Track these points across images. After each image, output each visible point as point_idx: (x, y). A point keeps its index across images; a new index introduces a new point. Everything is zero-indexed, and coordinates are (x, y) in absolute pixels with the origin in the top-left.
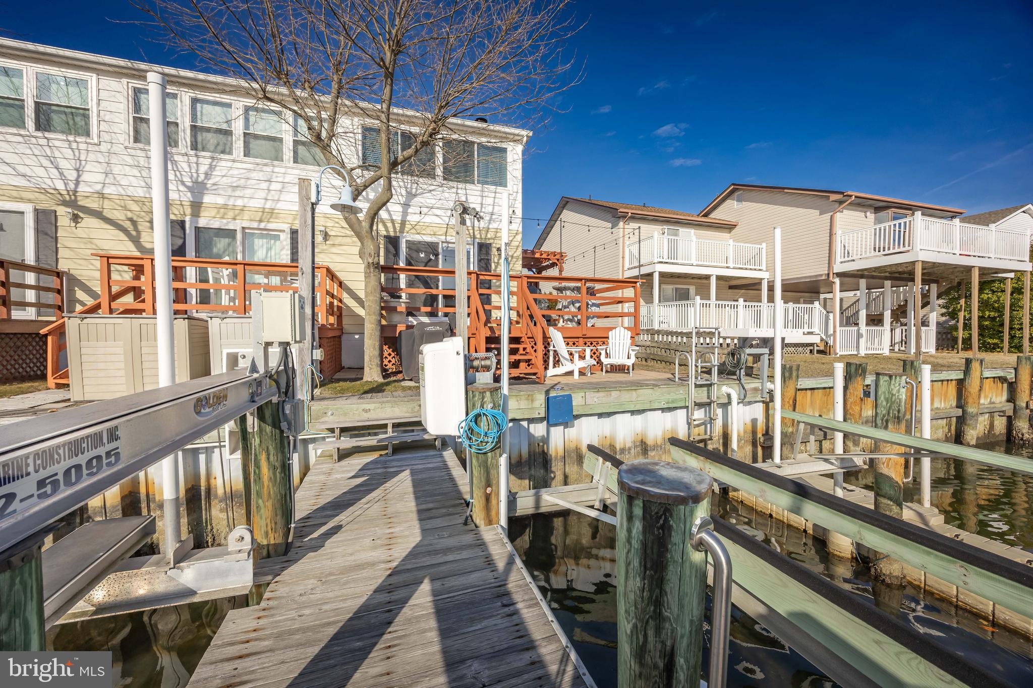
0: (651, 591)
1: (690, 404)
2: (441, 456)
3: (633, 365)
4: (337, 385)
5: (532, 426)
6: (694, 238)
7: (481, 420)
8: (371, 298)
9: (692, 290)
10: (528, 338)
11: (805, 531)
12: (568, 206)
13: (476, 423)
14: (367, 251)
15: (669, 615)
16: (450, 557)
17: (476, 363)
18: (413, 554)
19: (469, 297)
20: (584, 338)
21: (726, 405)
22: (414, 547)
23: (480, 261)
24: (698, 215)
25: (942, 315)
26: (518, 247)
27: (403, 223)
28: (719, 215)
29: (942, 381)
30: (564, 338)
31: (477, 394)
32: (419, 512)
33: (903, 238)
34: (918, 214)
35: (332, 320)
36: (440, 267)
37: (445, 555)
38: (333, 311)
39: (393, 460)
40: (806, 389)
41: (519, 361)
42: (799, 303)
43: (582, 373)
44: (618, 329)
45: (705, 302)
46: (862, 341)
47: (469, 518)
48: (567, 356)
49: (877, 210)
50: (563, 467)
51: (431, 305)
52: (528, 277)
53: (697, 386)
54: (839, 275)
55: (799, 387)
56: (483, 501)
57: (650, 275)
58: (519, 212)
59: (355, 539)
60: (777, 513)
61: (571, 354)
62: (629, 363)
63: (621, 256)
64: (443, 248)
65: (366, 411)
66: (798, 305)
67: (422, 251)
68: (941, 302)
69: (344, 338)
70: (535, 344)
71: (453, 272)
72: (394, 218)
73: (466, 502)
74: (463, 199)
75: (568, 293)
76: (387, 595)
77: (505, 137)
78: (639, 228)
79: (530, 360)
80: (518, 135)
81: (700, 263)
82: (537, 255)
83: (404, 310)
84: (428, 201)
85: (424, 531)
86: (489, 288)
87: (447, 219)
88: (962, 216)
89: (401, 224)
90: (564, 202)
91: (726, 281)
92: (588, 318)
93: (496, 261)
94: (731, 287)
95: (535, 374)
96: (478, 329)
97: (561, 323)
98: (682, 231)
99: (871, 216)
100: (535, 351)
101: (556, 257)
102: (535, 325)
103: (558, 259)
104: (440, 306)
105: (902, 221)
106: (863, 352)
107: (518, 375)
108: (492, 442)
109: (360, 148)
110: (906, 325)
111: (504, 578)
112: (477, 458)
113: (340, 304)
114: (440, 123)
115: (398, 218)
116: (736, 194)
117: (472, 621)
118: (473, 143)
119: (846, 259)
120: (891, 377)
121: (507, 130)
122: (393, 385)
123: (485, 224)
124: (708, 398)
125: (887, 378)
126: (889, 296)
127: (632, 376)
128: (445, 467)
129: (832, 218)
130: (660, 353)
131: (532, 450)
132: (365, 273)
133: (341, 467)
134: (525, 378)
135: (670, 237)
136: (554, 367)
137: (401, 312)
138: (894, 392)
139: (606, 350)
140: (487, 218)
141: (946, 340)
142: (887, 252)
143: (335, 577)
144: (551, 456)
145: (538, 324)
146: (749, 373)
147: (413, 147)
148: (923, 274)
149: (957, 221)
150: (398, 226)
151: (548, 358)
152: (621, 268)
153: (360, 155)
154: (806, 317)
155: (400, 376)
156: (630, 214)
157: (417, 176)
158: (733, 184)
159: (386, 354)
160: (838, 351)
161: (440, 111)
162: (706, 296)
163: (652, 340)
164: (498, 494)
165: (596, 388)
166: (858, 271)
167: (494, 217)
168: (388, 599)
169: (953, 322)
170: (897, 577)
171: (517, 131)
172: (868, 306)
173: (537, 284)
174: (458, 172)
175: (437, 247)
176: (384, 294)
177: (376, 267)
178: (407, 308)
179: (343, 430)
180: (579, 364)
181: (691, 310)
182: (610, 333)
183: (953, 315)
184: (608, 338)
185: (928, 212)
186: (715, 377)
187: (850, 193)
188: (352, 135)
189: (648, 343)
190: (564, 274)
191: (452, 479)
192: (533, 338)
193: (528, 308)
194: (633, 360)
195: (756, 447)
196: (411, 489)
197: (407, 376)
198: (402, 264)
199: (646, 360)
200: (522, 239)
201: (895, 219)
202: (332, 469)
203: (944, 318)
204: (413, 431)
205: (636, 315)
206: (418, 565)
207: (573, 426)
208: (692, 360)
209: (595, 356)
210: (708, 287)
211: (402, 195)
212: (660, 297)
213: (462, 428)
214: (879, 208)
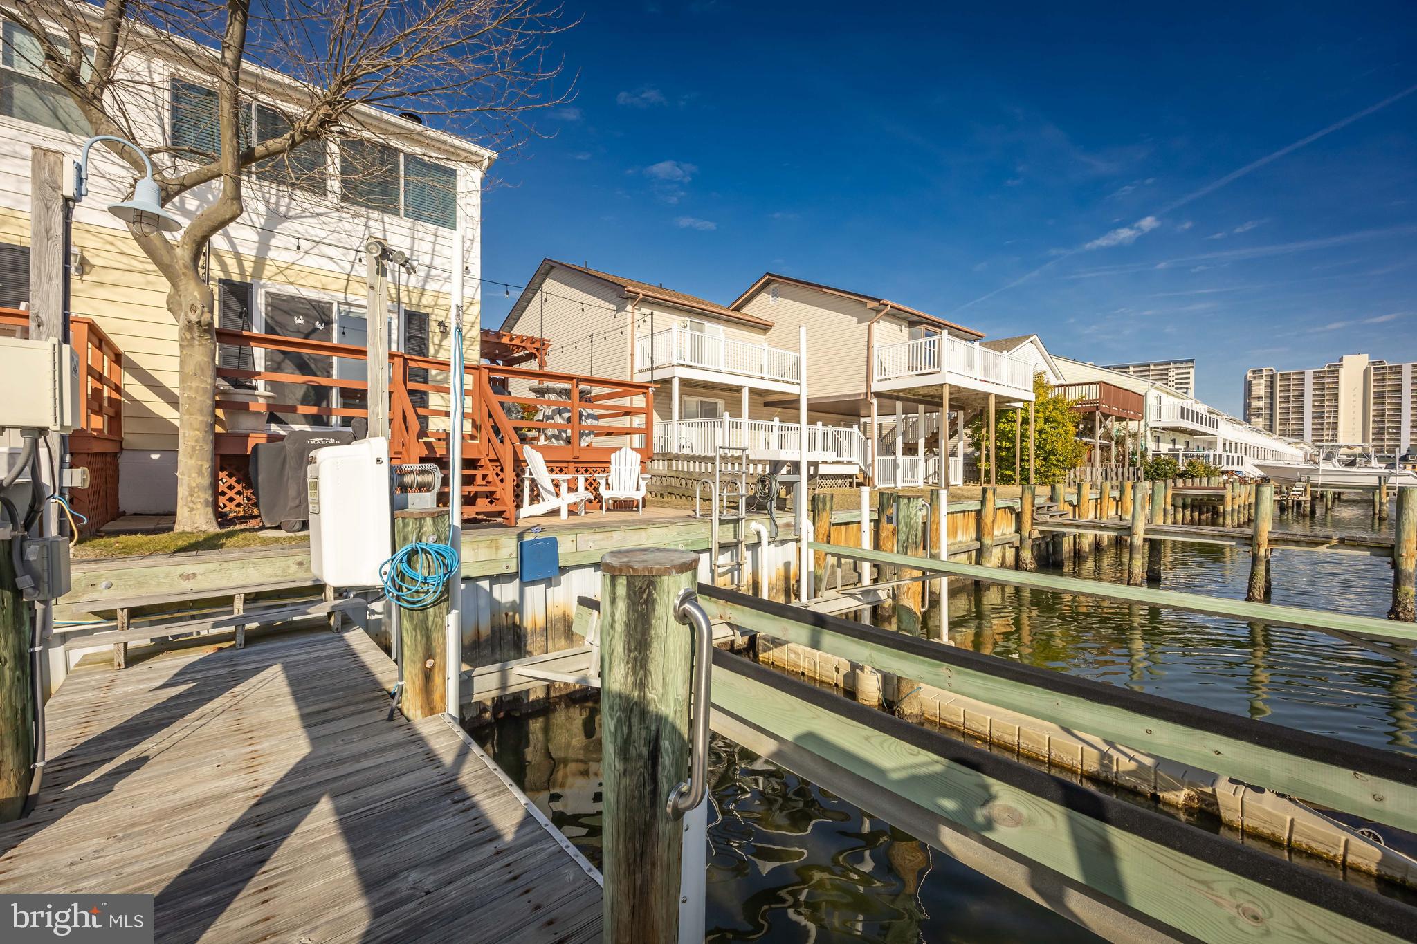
0: (635, 674)
1: (714, 546)
2: (342, 639)
3: (644, 499)
4: (113, 540)
5: (496, 588)
6: (722, 336)
7: (417, 561)
8: (195, 384)
9: (721, 404)
10: (491, 461)
11: (836, 685)
12: (554, 272)
13: (409, 565)
14: (186, 301)
15: (653, 696)
16: (367, 763)
17: (408, 479)
18: (300, 770)
19: (391, 394)
20: (575, 462)
21: (754, 547)
22: (300, 762)
23: (408, 339)
24: (728, 308)
25: (970, 445)
26: (473, 323)
27: (260, 262)
28: (751, 310)
29: (964, 512)
30: (546, 462)
31: (411, 521)
32: (304, 717)
33: (933, 358)
34: (945, 332)
35: (98, 422)
36: (335, 340)
37: (358, 762)
38: (101, 406)
39: (245, 654)
40: (841, 524)
41: (476, 495)
42: (839, 426)
43: (572, 512)
44: (623, 450)
45: (735, 420)
46: (899, 472)
47: (396, 711)
48: (551, 488)
49: (912, 324)
50: (544, 643)
51: (318, 404)
52: (491, 370)
53: (722, 522)
54: (878, 395)
55: (833, 521)
56: (419, 680)
57: (667, 382)
58: (476, 270)
59: (180, 770)
60: (809, 670)
61: (557, 486)
62: (639, 496)
63: (629, 352)
64: (339, 312)
65: (187, 577)
66: (837, 429)
67: (298, 315)
68: (968, 431)
69: (125, 460)
70: (502, 470)
71: (364, 353)
72: (241, 250)
73: (390, 694)
74: (380, 235)
75: (553, 397)
76: (256, 829)
77: (454, 153)
78: (652, 314)
79: (493, 493)
80: (475, 154)
81: (730, 370)
82: (505, 340)
83: (263, 409)
84: (311, 230)
85: (314, 740)
86: (426, 381)
87: (348, 267)
88: (983, 340)
89: (255, 262)
90: (547, 267)
91: (761, 395)
92: (581, 435)
93: (437, 342)
94: (767, 404)
95: (500, 514)
96: (407, 443)
97: (542, 441)
98: (710, 327)
99: (906, 331)
100: (502, 481)
101: (535, 345)
102: (502, 442)
103: (538, 348)
104: (334, 406)
105: (932, 339)
106: (900, 485)
107: (473, 515)
108: (435, 592)
109: (167, 116)
110: (937, 455)
111: (454, 772)
112: (411, 617)
113: (115, 395)
114: (340, 108)
115: (249, 251)
116: (772, 286)
117: (406, 830)
118: (397, 151)
119: (883, 377)
120: (909, 499)
121: (457, 142)
122: (241, 536)
123: (418, 281)
124: (735, 537)
125: (906, 501)
126: (922, 420)
127: (642, 514)
128: (351, 652)
129: (869, 328)
130: (678, 485)
131: (496, 624)
132: (182, 339)
133: (134, 675)
134: (485, 520)
135: (694, 333)
136: (531, 503)
137: (257, 413)
138: (912, 516)
139: (607, 480)
140: (422, 272)
141: (972, 472)
142: (919, 372)
143: (145, 827)
144: (526, 629)
145: (506, 440)
146: (781, 508)
147: (287, 136)
148: (950, 400)
149: (977, 343)
150: (249, 267)
151: (522, 491)
152: (629, 369)
153: (168, 128)
154: (846, 443)
155: (253, 523)
156: (641, 295)
157: (293, 185)
158: (768, 274)
159: (222, 487)
160: (876, 483)
161: (339, 90)
162: (736, 411)
163: (670, 468)
164: (444, 669)
165: (592, 528)
166: (895, 391)
167: (433, 272)
168: (258, 834)
169: (977, 454)
170: (916, 716)
171: (474, 148)
172: (904, 434)
173: (504, 383)
174: (369, 193)
175: (330, 309)
176: (220, 381)
177: (205, 331)
178: (269, 406)
179: (135, 613)
180: (567, 499)
181: (719, 431)
182: (613, 455)
183: (977, 445)
184: (609, 462)
185: (956, 332)
186: (743, 512)
187: (885, 301)
188: (149, 89)
189: (665, 472)
190: (547, 370)
191: (363, 667)
192: (498, 460)
193: (490, 416)
194: (643, 491)
195: (790, 596)
196: (285, 689)
197: (270, 521)
198: (258, 330)
199: (662, 496)
200: (482, 312)
201: (927, 336)
202: (113, 681)
203: (971, 449)
204: (285, 605)
205: (647, 432)
206: (310, 783)
207: (559, 584)
208: (715, 489)
209: (591, 489)
210: (739, 402)
211: (258, 214)
212: (680, 413)
213: (385, 573)
214: (914, 322)
